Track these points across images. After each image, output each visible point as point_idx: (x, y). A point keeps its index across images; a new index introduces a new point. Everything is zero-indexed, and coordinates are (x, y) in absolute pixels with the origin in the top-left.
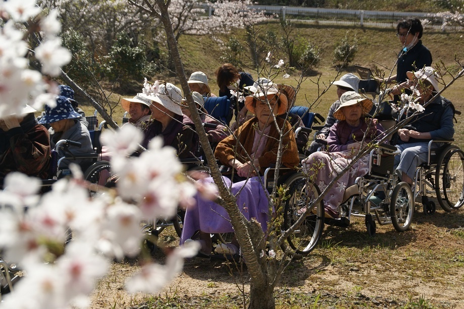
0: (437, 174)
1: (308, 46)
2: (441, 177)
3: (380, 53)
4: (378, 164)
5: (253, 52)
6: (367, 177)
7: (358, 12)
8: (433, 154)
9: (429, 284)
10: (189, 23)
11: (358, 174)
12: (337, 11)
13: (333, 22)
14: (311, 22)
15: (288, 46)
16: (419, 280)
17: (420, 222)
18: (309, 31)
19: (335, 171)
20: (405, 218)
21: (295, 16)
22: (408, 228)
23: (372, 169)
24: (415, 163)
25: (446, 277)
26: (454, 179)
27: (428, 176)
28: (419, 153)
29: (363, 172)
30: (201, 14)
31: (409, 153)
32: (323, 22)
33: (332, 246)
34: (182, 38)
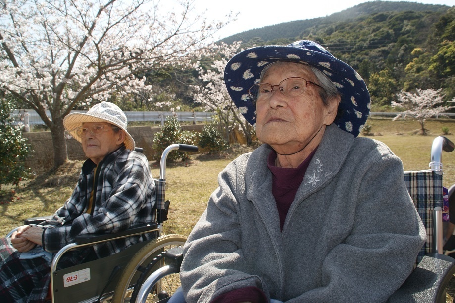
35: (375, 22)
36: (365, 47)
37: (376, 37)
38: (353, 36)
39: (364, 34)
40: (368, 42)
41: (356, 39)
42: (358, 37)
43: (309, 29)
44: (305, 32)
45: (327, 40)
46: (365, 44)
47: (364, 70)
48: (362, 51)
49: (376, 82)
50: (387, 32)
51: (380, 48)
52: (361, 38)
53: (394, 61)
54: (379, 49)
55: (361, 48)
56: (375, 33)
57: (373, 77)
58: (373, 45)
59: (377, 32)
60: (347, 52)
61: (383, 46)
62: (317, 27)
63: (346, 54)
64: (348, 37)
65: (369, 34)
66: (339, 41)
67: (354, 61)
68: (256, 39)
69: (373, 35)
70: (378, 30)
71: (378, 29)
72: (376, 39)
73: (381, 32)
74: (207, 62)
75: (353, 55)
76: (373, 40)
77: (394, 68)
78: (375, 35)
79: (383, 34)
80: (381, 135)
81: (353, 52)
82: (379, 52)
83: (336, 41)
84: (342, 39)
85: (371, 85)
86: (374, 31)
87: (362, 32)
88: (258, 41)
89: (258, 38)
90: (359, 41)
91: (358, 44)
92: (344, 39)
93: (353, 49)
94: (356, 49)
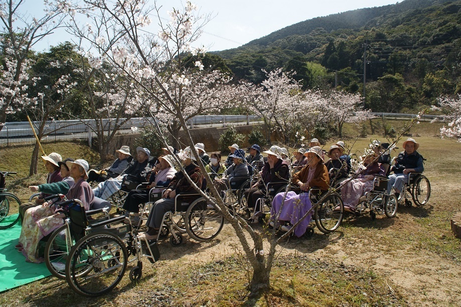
0: (413, 188)
1: (391, 127)
2: (415, 190)
3: (420, 129)
4: (378, 185)
5: (372, 128)
6: (371, 192)
7: (411, 115)
8: (411, 179)
9: (386, 256)
10: (346, 119)
11: (367, 190)
12: (404, 114)
13: (402, 118)
14: (394, 118)
15: (384, 127)
16: (382, 252)
17: (402, 213)
18: (393, 121)
19: (356, 189)
20: (393, 211)
21: (388, 116)
22: (394, 216)
23: (374, 188)
24: (402, 184)
25: (398, 251)
26: (422, 191)
27: (409, 190)
28: (404, 179)
29: (369, 190)
30: (350, 116)
31: (399, 179)
32: (398, 118)
33: (349, 226)
34: (344, 124)
35: (445, 14)
36: (429, 42)
37: (441, 33)
38: (417, 31)
39: (429, 29)
40: (432, 37)
41: (420, 33)
42: (422, 32)
43: (376, 18)
44: (372, 22)
45: (389, 34)
46: (429, 40)
47: (420, 69)
48: (424, 47)
49: (430, 82)
50: (454, 27)
51: (444, 44)
52: (425, 33)
53: (454, 60)
54: (443, 46)
55: (424, 44)
56: (441, 28)
57: (427, 77)
58: (437, 41)
59: (443, 27)
60: (408, 48)
61: (447, 42)
62: (384, 16)
63: (408, 50)
64: (411, 32)
65: (435, 28)
66: (401, 36)
67: (415, 58)
68: (319, 30)
69: (438, 30)
70: (444, 24)
71: (445, 22)
72: (441, 34)
73: (447, 27)
74: (267, 54)
75: (414, 50)
76: (438, 35)
77: (453, 67)
78: (440, 31)
79: (449, 29)
80: (419, 136)
81: (415, 48)
82: (443, 48)
83: (398, 36)
84: (405, 34)
85: (426, 85)
86: (440, 25)
87: (427, 26)
88: (321, 32)
89: (321, 29)
90: (423, 37)
91: (421, 40)
92: (407, 34)
93: (416, 45)
94: (418, 44)
